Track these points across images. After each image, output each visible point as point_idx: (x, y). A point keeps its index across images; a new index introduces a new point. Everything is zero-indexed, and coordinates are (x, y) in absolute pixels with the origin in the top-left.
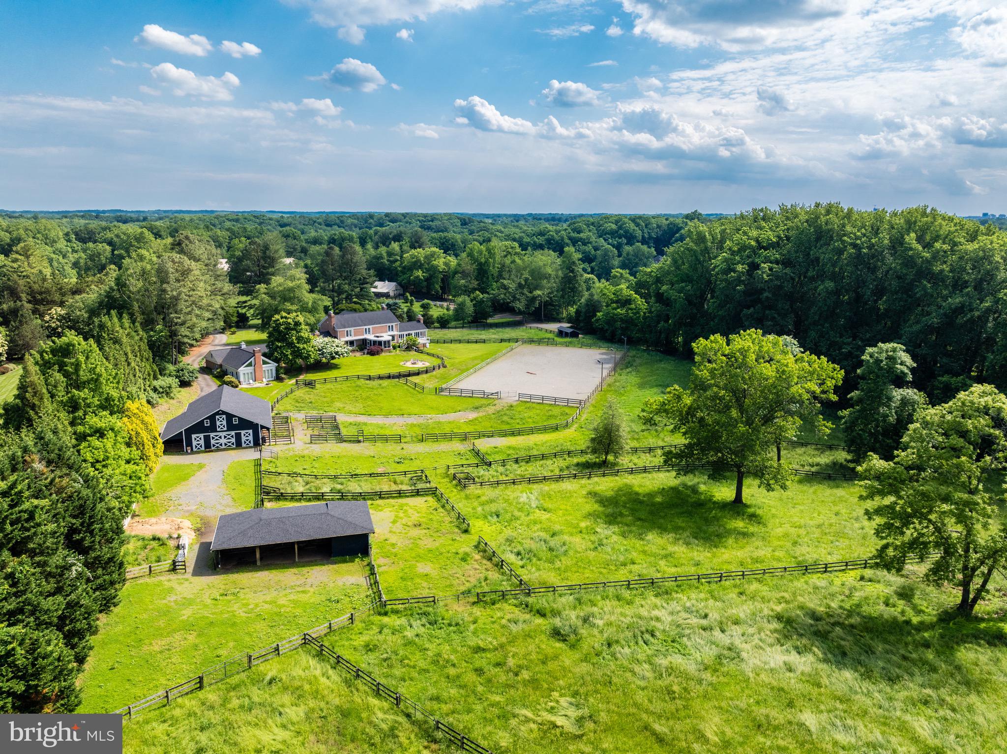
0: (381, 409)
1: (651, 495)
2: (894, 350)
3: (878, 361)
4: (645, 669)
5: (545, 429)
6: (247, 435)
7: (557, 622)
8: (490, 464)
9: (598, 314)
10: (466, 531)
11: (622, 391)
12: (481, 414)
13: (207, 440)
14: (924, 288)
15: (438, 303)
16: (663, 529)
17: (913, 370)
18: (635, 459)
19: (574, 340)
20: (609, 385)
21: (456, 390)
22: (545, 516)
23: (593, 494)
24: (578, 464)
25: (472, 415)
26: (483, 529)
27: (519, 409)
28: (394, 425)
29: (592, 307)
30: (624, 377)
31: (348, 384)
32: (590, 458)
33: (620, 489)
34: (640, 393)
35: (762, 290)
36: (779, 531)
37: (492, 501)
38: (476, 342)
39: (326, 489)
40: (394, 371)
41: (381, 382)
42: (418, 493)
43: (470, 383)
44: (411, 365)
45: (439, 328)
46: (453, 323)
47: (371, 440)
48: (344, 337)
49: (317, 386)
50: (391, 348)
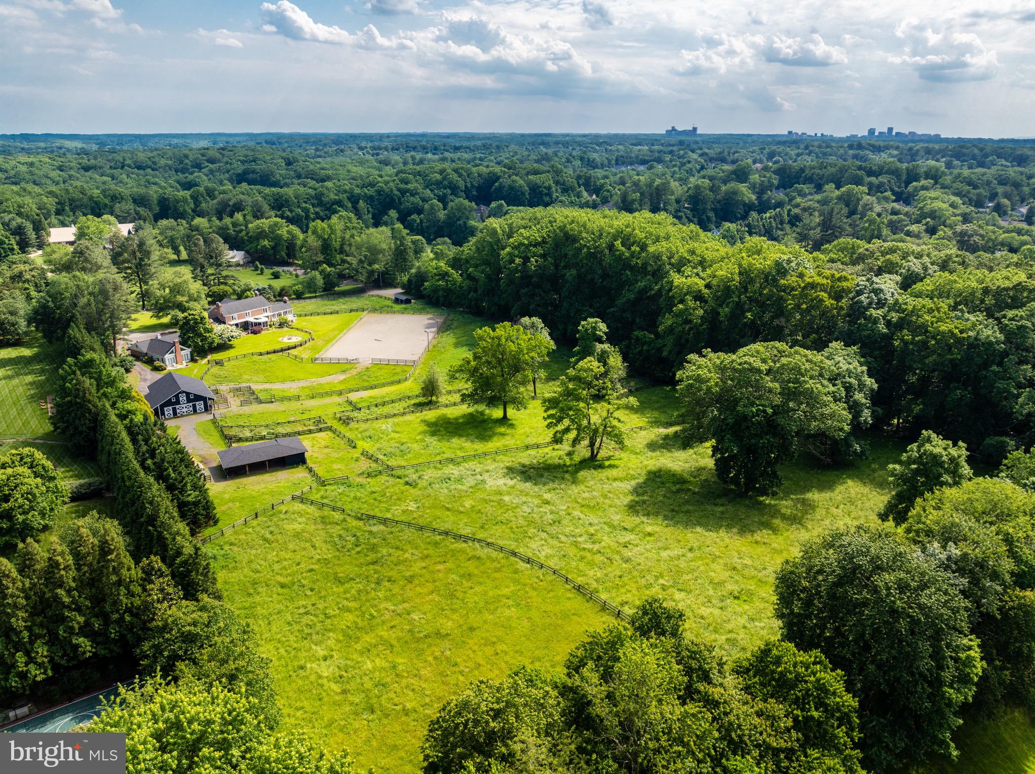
0: (277, 377)
1: (456, 419)
2: (596, 323)
3: (587, 330)
4: (446, 491)
5: (392, 383)
6: (200, 405)
7: (407, 479)
8: (360, 409)
9: (426, 284)
10: (354, 447)
11: (443, 350)
12: (348, 376)
13: (174, 410)
14: (627, 276)
15: (286, 269)
16: (460, 436)
17: (606, 333)
18: (449, 398)
19: (408, 306)
20: (434, 346)
21: (326, 359)
22: (397, 436)
23: (423, 421)
24: (414, 404)
25: (342, 377)
26: (362, 445)
27: (373, 370)
28: (291, 388)
29: (421, 277)
30: (444, 339)
31: (246, 360)
32: (421, 399)
33: (439, 417)
34: (455, 351)
35: (531, 277)
36: (522, 431)
37: (366, 430)
38: (331, 313)
39: (264, 433)
40: (278, 347)
41: (269, 356)
42: (321, 430)
43: (335, 351)
44: (287, 341)
45: (295, 299)
46: (307, 294)
47: (279, 401)
48: (231, 321)
49: (225, 364)
50: (268, 327)
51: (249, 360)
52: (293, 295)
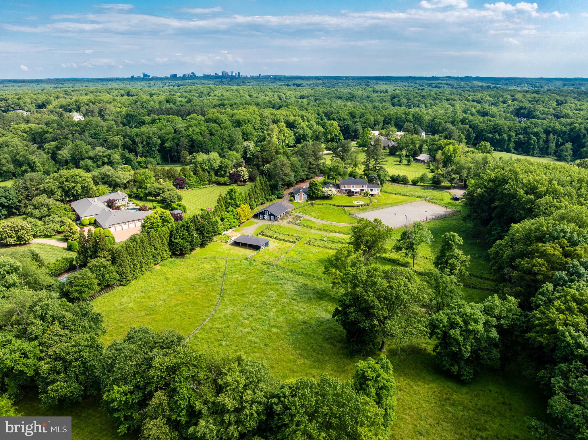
6: (272, 218)
10: (287, 253)
13: (263, 217)
44: (356, 203)
45: (411, 185)
46: (419, 184)
47: (304, 226)
48: (343, 188)
49: (315, 205)
50: (358, 195)
51: (326, 206)
52: (411, 183)
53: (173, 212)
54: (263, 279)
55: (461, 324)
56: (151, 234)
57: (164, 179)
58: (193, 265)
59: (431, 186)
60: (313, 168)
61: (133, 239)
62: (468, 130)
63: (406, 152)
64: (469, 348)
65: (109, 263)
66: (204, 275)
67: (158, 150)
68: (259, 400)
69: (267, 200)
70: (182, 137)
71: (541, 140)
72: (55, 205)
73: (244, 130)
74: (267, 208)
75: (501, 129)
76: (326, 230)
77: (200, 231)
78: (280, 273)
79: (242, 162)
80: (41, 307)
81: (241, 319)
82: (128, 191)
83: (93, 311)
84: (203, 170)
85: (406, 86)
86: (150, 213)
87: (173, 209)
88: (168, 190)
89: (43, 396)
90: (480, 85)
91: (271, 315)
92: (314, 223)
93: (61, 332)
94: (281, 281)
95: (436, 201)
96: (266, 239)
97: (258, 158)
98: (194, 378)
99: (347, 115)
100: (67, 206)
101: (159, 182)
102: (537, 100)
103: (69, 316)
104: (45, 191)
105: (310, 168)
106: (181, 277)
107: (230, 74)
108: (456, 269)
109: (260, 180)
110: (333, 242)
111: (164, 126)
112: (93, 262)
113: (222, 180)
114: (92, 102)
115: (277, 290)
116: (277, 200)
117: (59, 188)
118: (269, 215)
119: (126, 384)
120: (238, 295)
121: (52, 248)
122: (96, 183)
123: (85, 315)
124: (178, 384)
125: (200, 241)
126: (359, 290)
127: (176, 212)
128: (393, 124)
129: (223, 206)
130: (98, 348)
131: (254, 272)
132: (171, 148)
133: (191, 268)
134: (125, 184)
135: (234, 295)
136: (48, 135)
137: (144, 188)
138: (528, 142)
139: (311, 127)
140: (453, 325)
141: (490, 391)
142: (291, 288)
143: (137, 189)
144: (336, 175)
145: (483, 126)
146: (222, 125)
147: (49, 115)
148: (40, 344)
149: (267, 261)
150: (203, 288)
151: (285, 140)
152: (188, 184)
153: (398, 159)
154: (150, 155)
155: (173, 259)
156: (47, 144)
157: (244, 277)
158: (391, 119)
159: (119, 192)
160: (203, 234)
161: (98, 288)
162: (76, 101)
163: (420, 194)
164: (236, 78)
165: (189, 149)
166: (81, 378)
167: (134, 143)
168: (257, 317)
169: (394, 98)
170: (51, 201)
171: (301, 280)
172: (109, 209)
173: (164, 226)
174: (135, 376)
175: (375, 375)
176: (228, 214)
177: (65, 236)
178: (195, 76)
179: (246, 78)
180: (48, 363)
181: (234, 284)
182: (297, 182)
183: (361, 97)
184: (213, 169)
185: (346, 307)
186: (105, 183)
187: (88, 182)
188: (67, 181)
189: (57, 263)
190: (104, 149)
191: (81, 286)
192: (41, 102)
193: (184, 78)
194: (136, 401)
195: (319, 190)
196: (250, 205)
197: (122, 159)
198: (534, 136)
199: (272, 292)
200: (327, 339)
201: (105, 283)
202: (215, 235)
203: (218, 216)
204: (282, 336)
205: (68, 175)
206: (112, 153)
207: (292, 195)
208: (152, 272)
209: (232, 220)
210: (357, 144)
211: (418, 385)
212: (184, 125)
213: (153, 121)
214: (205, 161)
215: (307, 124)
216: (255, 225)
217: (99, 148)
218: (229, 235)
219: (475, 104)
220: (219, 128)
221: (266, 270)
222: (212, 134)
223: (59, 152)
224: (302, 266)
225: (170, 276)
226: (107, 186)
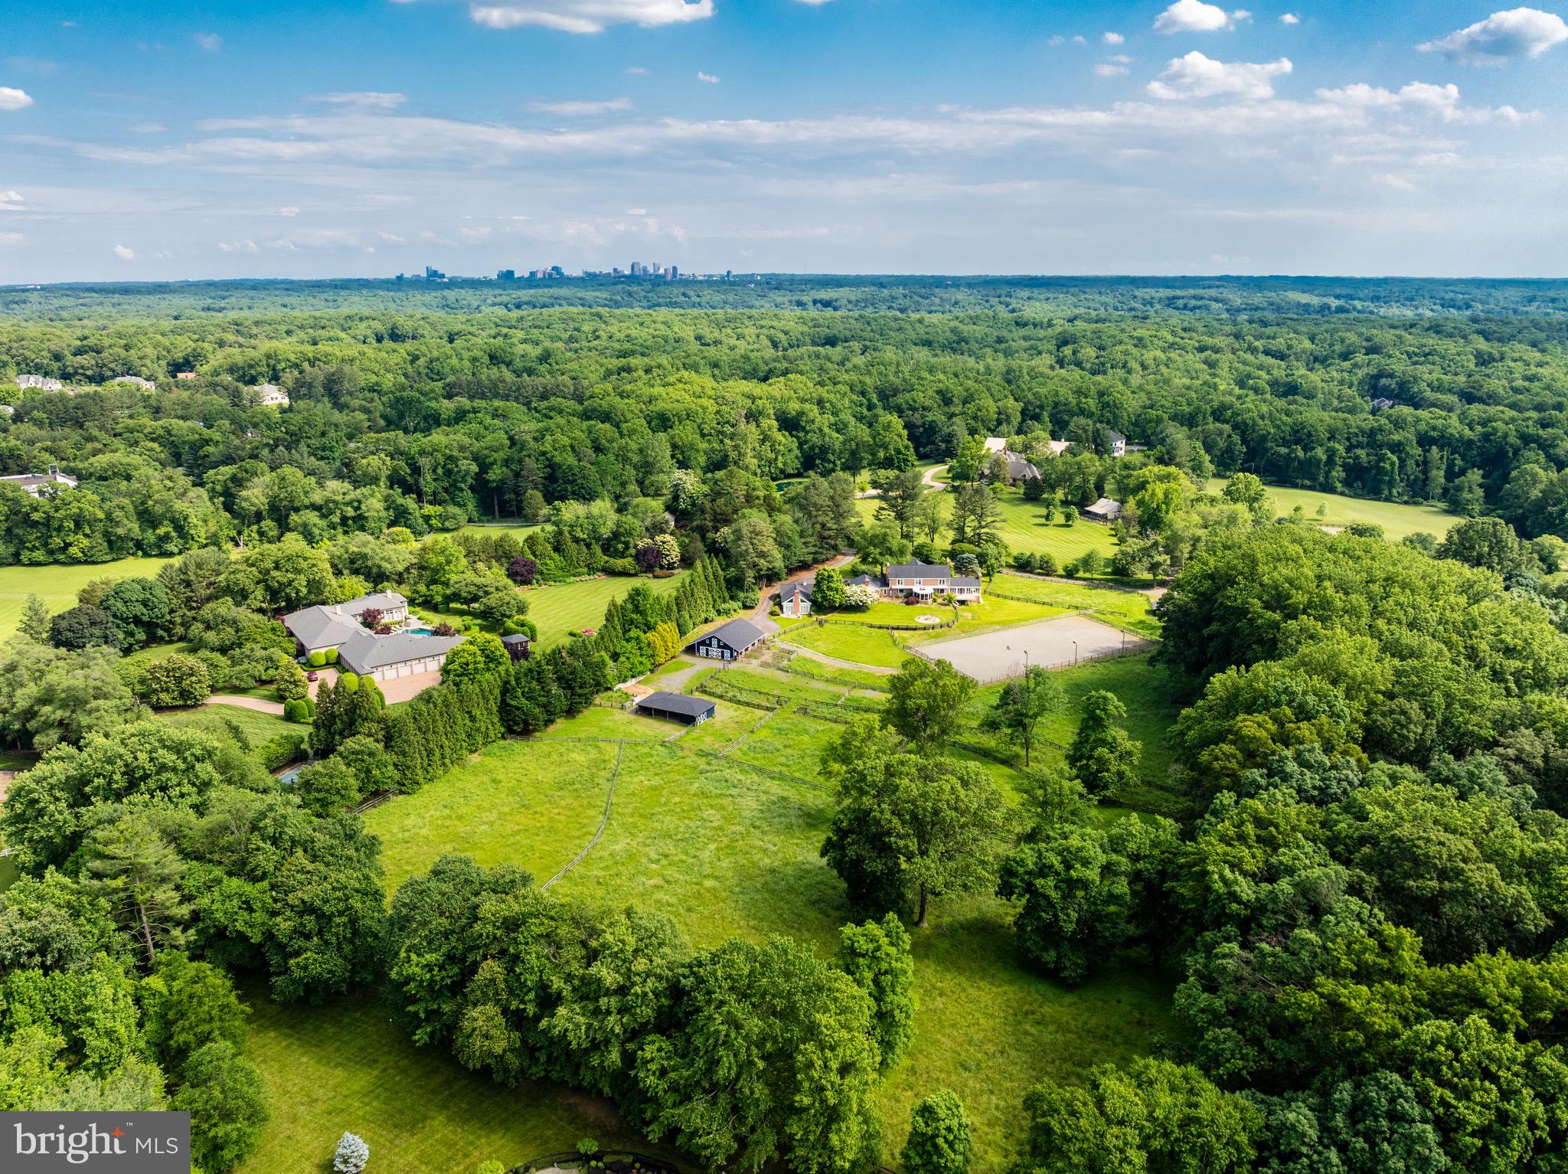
6: (727, 653)
10: (753, 732)
13: (707, 651)
22: (802, 738)
26: (761, 733)
38: (1042, 604)
42: (767, 709)
44: (922, 621)
45: (1061, 576)
46: (1081, 574)
47: (796, 672)
48: (895, 585)
49: (827, 626)
50: (930, 601)
51: (852, 628)
52: (1061, 572)
53: (507, 639)
54: (696, 785)
55: (1059, 867)
56: (463, 687)
57: (488, 561)
58: (549, 755)
59: (1108, 580)
60: (830, 537)
61: (426, 697)
62: (1229, 436)
63: (1066, 495)
64: (1074, 915)
65: (381, 746)
66: (571, 775)
67: (471, 488)
68: (658, 971)
69: (719, 612)
70: (529, 456)
71: (1411, 463)
72: (251, 620)
73: (677, 439)
74: (716, 631)
75: (1309, 435)
76: (845, 683)
77: (565, 682)
78: (734, 775)
79: (667, 522)
80: (274, 820)
81: (644, 861)
82: (405, 589)
83: (365, 832)
84: (576, 540)
85: (1105, 305)
86: (458, 642)
87: (507, 633)
88: (497, 589)
89: (278, 981)
90: (1304, 301)
91: (705, 855)
92: (819, 665)
93: (310, 867)
94: (733, 791)
95: (1110, 618)
96: (709, 703)
97: (703, 512)
98: (549, 938)
99: (931, 398)
100: (276, 623)
101: (475, 570)
102: (1427, 350)
103: (322, 840)
104: (227, 590)
105: (822, 538)
106: (524, 779)
107: (651, 270)
108: (1108, 770)
109: (704, 567)
110: (858, 709)
111: (486, 429)
112: (350, 743)
113: (620, 563)
114: (309, 360)
115: (723, 808)
116: (743, 614)
117: (258, 583)
118: (719, 647)
119: (431, 951)
120: (641, 816)
121: (253, 715)
122: (338, 573)
123: (350, 837)
124: (522, 947)
125: (565, 703)
126: (867, 801)
127: (514, 639)
128: (1047, 419)
129: (618, 627)
130: (377, 896)
131: (678, 772)
132: (502, 482)
133: (546, 761)
134: (400, 574)
135: (632, 815)
136: (211, 449)
137: (443, 583)
138: (1377, 467)
139: (840, 428)
140: (1044, 870)
141: (1119, 1002)
142: (754, 805)
143: (427, 586)
144: (881, 554)
145: (1266, 427)
146: (624, 425)
147: (207, 394)
148: (273, 887)
149: (706, 748)
150: (570, 801)
151: (776, 459)
152: (542, 573)
153: (1043, 511)
154: (452, 499)
155: (509, 741)
156: (211, 472)
157: (656, 781)
158: (1041, 407)
159: (389, 592)
160: (572, 689)
161: (359, 797)
162: (268, 357)
163: (1077, 600)
164: (665, 283)
165: (545, 486)
166: (347, 948)
167: (416, 470)
168: (676, 858)
169: (1065, 343)
170: (243, 614)
171: (776, 788)
172: (367, 630)
173: (488, 669)
174: (447, 938)
175: (871, 946)
176: (629, 646)
177: (278, 690)
178: (561, 274)
179: (690, 282)
180: (289, 919)
181: (633, 794)
182: (791, 571)
183: (982, 342)
184: (598, 539)
185: (843, 833)
186: (356, 572)
187: (322, 570)
188: (277, 568)
189: (273, 746)
190: (347, 485)
191: (327, 791)
192: (181, 355)
193: (532, 281)
194: (449, 981)
195: (837, 590)
196: (679, 626)
197: (387, 509)
198: (1393, 452)
199: (713, 812)
200: (813, 903)
201: (372, 788)
202: (597, 692)
203: (606, 649)
204: (724, 894)
205: (280, 554)
206: (365, 497)
207: (777, 600)
208: (464, 767)
209: (637, 659)
210: (949, 471)
211: (979, 988)
212: (533, 426)
213: (460, 416)
214: (581, 520)
215: (832, 419)
216: (687, 671)
217: (333, 485)
218: (630, 692)
219: (1270, 360)
220: (617, 435)
221: (703, 766)
222: (598, 449)
223: (244, 493)
224: (783, 760)
225: (501, 777)
226: (362, 577)
